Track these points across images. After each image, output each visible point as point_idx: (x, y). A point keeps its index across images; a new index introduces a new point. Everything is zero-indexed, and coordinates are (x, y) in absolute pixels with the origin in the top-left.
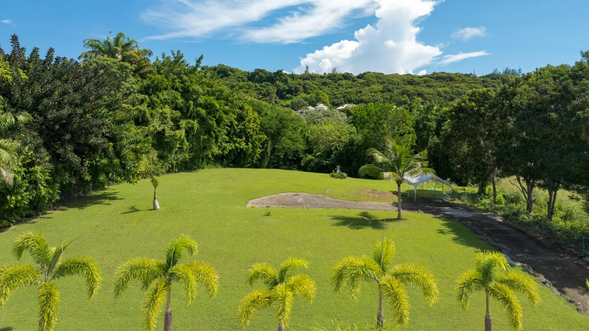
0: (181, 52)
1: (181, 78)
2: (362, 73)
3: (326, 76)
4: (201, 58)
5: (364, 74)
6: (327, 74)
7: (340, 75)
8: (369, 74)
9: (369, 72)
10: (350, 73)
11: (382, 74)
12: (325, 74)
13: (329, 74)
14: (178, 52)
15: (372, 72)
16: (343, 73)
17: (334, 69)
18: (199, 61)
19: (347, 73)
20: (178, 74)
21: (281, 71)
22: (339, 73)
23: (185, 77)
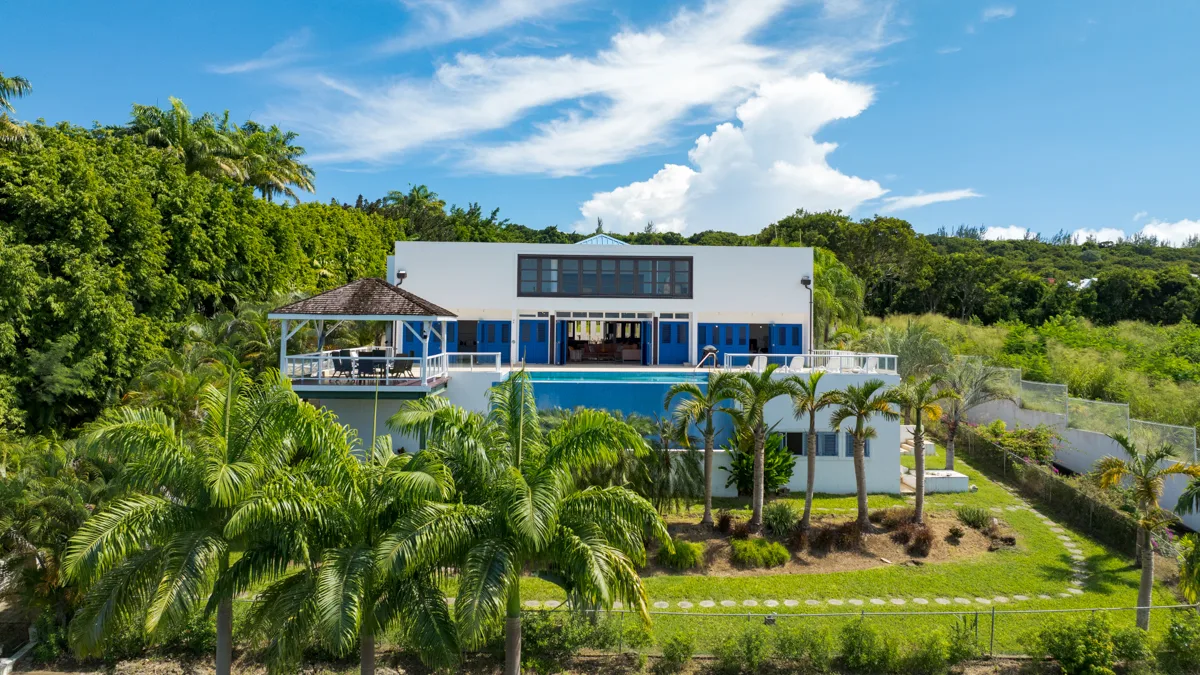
0: (478, 205)
1: (479, 230)
2: (698, 232)
3: (633, 238)
4: (497, 210)
5: (702, 234)
6: (636, 234)
7: (659, 237)
8: (710, 235)
9: (711, 232)
10: (676, 232)
11: (734, 235)
12: (632, 234)
13: (639, 234)
14: (476, 204)
15: (715, 230)
16: (664, 232)
17: (650, 226)
18: (494, 213)
19: (672, 233)
20: (476, 226)
21: (555, 228)
22: (657, 232)
23: (482, 229)
